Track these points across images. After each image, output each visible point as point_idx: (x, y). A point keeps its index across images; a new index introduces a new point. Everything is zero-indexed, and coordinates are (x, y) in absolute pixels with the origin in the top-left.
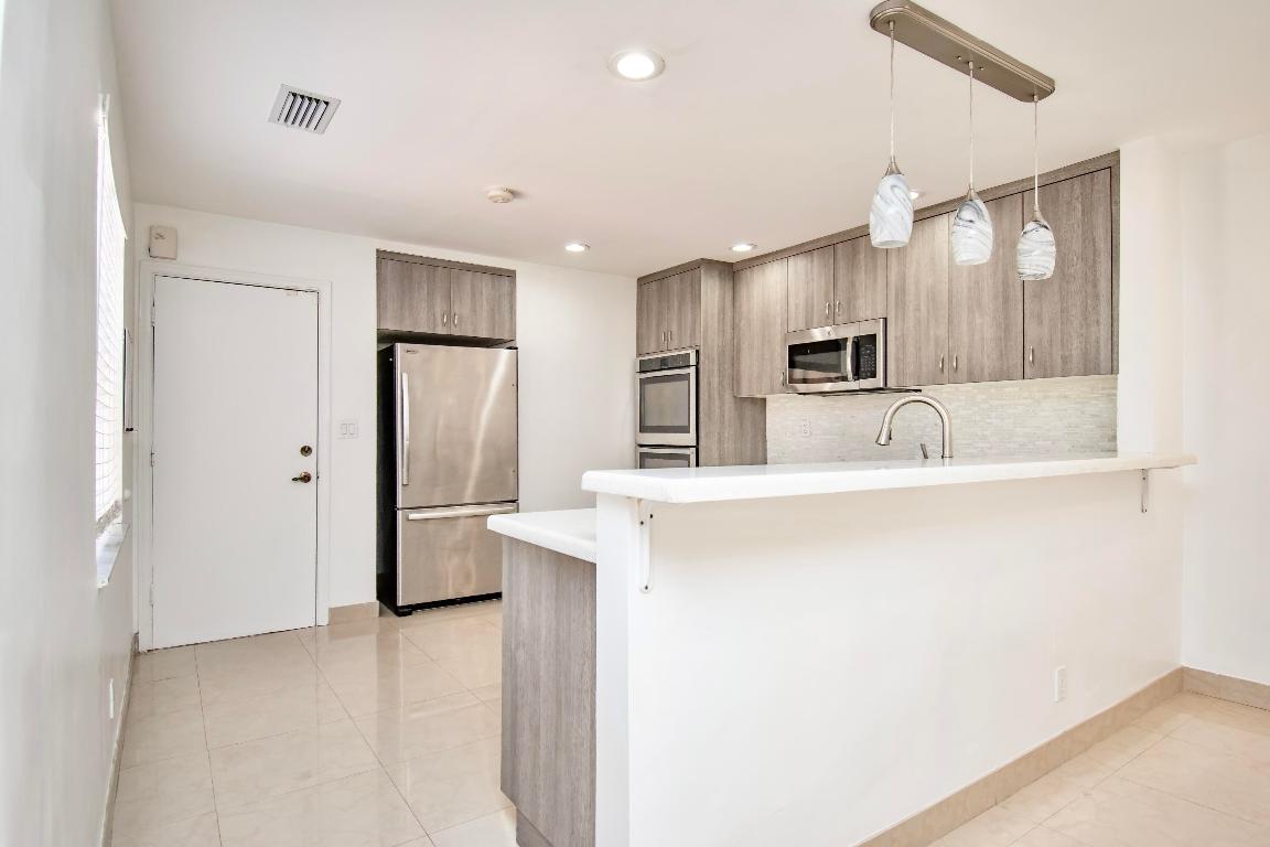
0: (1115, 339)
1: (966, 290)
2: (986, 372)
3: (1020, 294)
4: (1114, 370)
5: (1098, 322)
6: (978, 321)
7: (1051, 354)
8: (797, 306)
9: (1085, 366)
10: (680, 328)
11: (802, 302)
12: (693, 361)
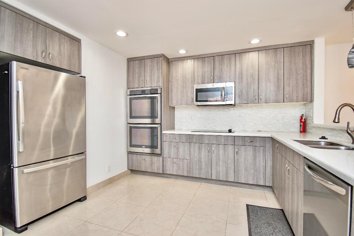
0: (312, 92)
1: (264, 75)
2: (271, 100)
3: (283, 78)
4: (312, 101)
5: (307, 87)
6: (269, 85)
7: (293, 96)
8: (198, 76)
9: (303, 99)
10: (151, 79)
11: (200, 75)
12: (159, 92)
